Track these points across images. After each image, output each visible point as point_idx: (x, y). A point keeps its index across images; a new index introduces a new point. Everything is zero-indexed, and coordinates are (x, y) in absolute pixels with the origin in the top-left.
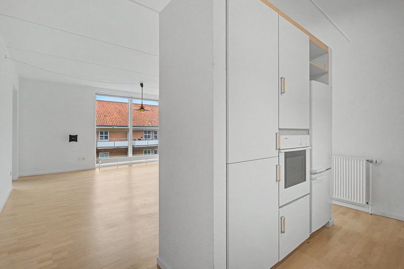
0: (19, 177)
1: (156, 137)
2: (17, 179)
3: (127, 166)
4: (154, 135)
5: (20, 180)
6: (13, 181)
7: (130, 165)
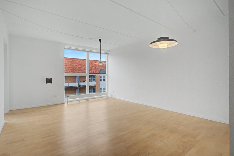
0: (10, 111)
1: (94, 80)
2: (8, 113)
3: (85, 101)
4: (93, 79)
5: (10, 113)
6: (5, 114)
7: (88, 100)
